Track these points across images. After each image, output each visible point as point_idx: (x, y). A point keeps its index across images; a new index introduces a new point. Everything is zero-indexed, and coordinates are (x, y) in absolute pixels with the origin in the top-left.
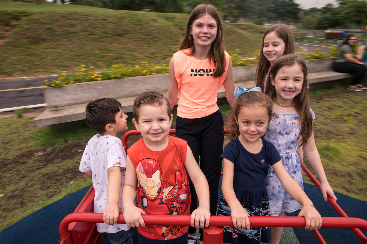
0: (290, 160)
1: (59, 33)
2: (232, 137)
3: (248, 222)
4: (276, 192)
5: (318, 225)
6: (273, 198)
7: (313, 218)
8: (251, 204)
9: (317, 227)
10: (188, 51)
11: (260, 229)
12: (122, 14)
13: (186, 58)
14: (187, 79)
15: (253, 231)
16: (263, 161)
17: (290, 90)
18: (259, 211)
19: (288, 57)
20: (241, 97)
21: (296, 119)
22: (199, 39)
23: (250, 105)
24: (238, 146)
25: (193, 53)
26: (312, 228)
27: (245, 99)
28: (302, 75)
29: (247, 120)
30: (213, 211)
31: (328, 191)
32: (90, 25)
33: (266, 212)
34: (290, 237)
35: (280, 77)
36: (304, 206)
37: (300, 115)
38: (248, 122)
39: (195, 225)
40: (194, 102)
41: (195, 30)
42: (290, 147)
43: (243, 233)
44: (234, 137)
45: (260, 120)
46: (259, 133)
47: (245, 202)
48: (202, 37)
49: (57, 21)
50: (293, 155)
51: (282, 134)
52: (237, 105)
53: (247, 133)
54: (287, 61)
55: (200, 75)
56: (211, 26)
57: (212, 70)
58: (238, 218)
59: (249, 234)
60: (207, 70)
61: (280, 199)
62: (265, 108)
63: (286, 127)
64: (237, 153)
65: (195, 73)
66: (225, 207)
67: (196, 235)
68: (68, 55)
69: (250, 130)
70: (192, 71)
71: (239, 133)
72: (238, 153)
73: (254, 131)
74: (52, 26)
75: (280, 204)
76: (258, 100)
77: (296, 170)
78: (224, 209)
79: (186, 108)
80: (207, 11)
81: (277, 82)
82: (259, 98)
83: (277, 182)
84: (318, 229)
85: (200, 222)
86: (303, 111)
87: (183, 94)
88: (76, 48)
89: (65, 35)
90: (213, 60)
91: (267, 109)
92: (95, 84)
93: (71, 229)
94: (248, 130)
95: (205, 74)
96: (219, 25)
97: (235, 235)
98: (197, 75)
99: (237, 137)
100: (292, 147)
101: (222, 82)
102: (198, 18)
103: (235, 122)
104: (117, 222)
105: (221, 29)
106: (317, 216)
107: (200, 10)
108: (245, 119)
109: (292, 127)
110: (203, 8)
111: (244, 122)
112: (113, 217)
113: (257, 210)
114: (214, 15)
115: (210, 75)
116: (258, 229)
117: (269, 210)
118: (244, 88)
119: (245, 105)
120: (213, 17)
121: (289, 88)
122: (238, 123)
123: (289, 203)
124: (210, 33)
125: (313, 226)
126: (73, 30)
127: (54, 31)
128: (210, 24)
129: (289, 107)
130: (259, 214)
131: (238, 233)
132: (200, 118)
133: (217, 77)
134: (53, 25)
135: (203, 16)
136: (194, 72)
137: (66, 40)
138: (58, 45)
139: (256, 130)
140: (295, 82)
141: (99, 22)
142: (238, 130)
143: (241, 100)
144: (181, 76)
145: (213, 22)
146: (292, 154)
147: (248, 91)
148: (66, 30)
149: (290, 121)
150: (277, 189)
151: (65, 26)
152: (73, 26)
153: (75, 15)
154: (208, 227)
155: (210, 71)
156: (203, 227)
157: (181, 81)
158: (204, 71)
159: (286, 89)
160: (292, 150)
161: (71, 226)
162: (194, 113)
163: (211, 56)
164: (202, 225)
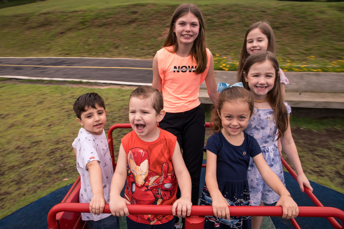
0: (267, 154)
1: (217, 24)
2: (215, 130)
3: (228, 211)
4: (254, 185)
5: (295, 214)
6: (252, 190)
7: (290, 207)
8: (233, 194)
9: (294, 216)
10: (171, 48)
11: (242, 219)
12: (284, 6)
13: (169, 55)
14: (170, 76)
15: (235, 221)
16: (245, 153)
17: (262, 86)
18: (240, 202)
19: (259, 54)
20: (224, 92)
21: (271, 114)
22: (182, 36)
23: (232, 100)
24: (220, 139)
25: (176, 51)
26: (289, 217)
27: (227, 94)
28: (273, 71)
29: (229, 114)
30: (194, 201)
31: (305, 183)
32: (248, 17)
33: (247, 203)
34: (269, 226)
35: (252, 74)
36: (281, 196)
37: (274, 110)
38: (230, 117)
39: (176, 214)
40: (177, 97)
41: (178, 28)
42: (266, 141)
43: (225, 223)
44: (217, 131)
45: (242, 115)
46: (241, 127)
47: (227, 193)
48: (185, 35)
49: (217, 13)
50: (269, 149)
51: (257, 129)
52: (220, 100)
53: (230, 127)
54: (258, 58)
55: (182, 71)
56: (193, 24)
57: (194, 67)
58: (219, 208)
59: (230, 224)
60: (189, 67)
61: (259, 191)
62: (247, 104)
63: (261, 121)
64: (219, 145)
65: (177, 70)
66: (208, 198)
67: (179, 225)
68: (220, 45)
69: (232, 124)
70: (175, 67)
71: (221, 127)
72: (221, 145)
73: (236, 126)
74: (212, 17)
75: (259, 196)
76: (240, 96)
77: (273, 163)
78: (207, 200)
79: (169, 103)
80: (190, 10)
81: (249, 79)
82: (241, 94)
83: (255, 175)
84: (295, 218)
85: (182, 211)
86: (277, 106)
87: (166, 90)
88: (229, 38)
89: (222, 25)
90: (195, 57)
91: (248, 104)
92: (222, 73)
93: (59, 219)
94: (230, 124)
95: (188, 71)
96: (201, 23)
97: (217, 225)
98: (180, 71)
99: (220, 130)
100: (269, 141)
101: (204, 77)
102: (181, 16)
103: (218, 116)
104: (102, 212)
105: (203, 27)
106: (294, 206)
107: (184, 9)
108: (227, 114)
109: (267, 121)
110: (186, 7)
111: (227, 117)
112: (99, 207)
113: (238, 201)
114: (196, 13)
115: (192, 71)
116: (239, 218)
117: (250, 201)
118: (227, 84)
119: (227, 101)
120: (195, 15)
121: (261, 84)
122: (221, 117)
123: (268, 195)
124: (192, 31)
125: (290, 215)
126: (230, 21)
127: (213, 22)
128: (193, 22)
129: (263, 102)
130: (240, 204)
131: (220, 222)
132: (183, 113)
133: (199, 74)
134: (214, 16)
135: (186, 14)
136: (176, 68)
137: (221, 30)
138: (213, 35)
139: (238, 124)
140: (267, 78)
141: (257, 14)
142: (221, 123)
143: (224, 96)
144: (164, 72)
145: (196, 20)
146: (269, 147)
147: (231, 87)
148: (223, 22)
149: (265, 116)
150: (256, 182)
151: (224, 17)
152: (231, 17)
153: (235, 7)
154: (190, 216)
155: (192, 67)
156: (185, 216)
157: (165, 77)
158: (186, 67)
159: (258, 85)
160: (269, 144)
161: (59, 216)
162: (177, 108)
163: (193, 54)
164: (184, 214)
